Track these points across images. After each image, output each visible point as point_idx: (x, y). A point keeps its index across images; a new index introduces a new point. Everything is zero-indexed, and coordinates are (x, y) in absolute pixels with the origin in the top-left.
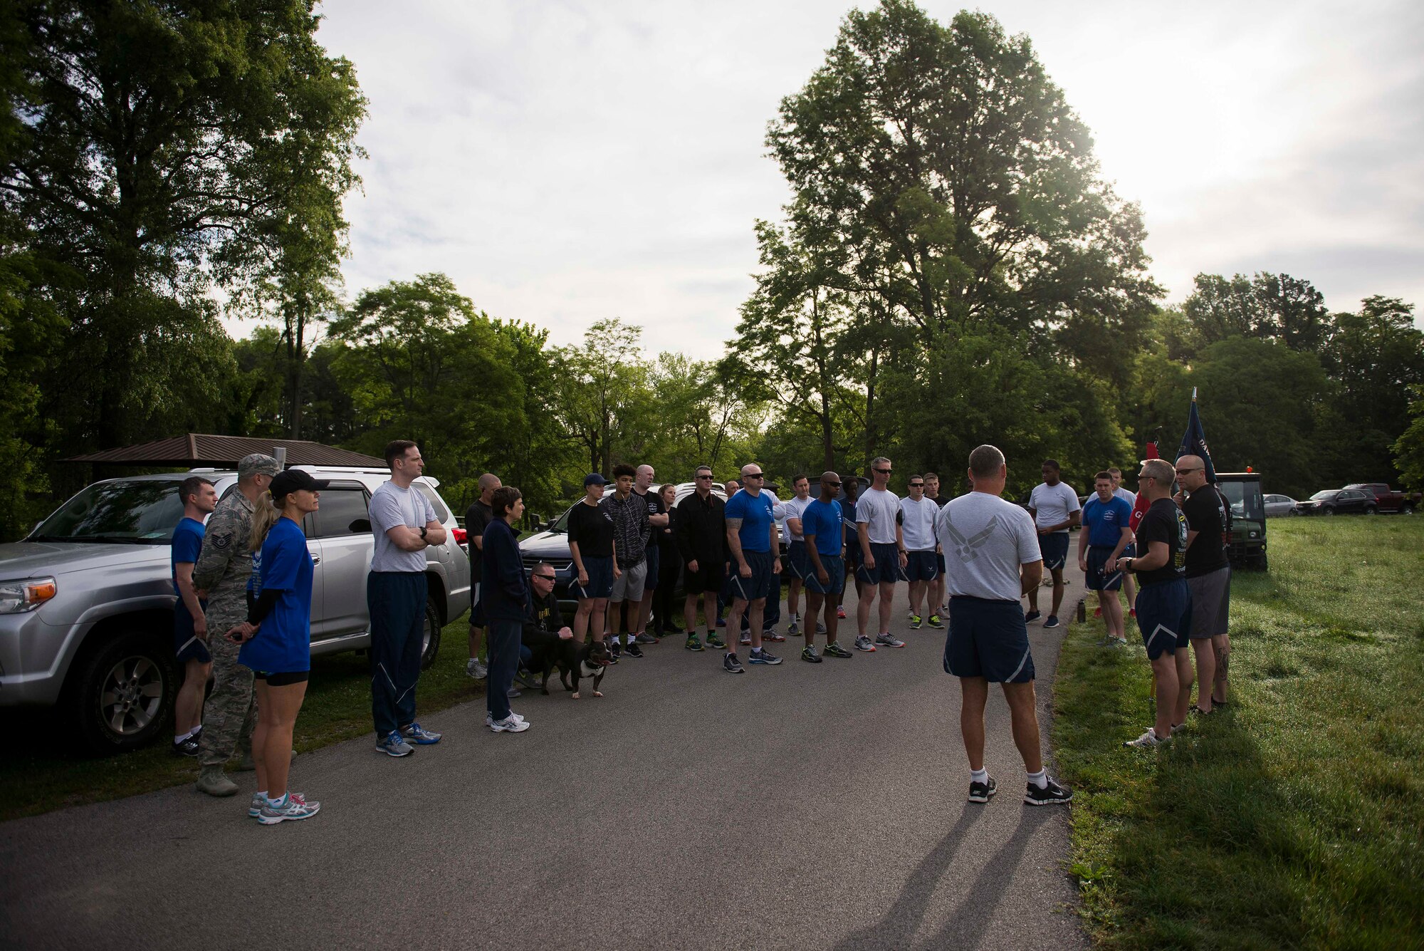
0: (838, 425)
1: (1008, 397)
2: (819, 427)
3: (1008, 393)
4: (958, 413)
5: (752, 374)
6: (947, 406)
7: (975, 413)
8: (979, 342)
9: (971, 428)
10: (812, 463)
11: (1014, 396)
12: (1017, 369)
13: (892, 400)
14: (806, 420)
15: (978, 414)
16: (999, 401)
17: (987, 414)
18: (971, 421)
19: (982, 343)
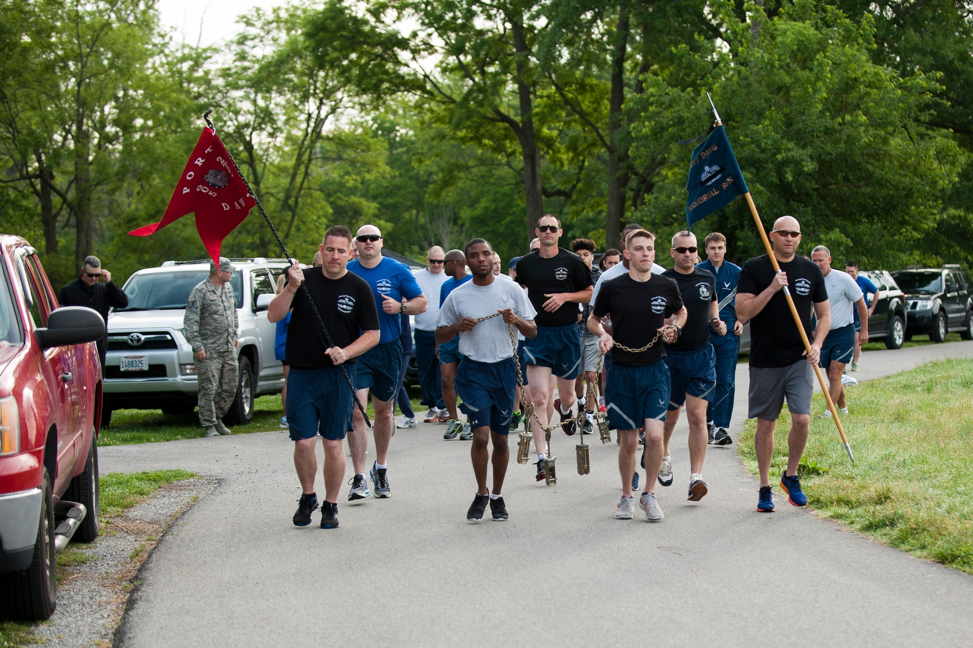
0: (549, 143)
1: (840, 124)
2: (514, 146)
3: (840, 120)
4: (763, 151)
5: (372, 39)
6: (748, 139)
7: (792, 150)
8: (800, 33)
9: (785, 172)
10: (466, 214)
11: (851, 124)
12: (856, 80)
13: (663, 129)
14: (482, 130)
15: (796, 152)
16: (828, 132)
17: (809, 151)
18: (786, 162)
19: (804, 35)
